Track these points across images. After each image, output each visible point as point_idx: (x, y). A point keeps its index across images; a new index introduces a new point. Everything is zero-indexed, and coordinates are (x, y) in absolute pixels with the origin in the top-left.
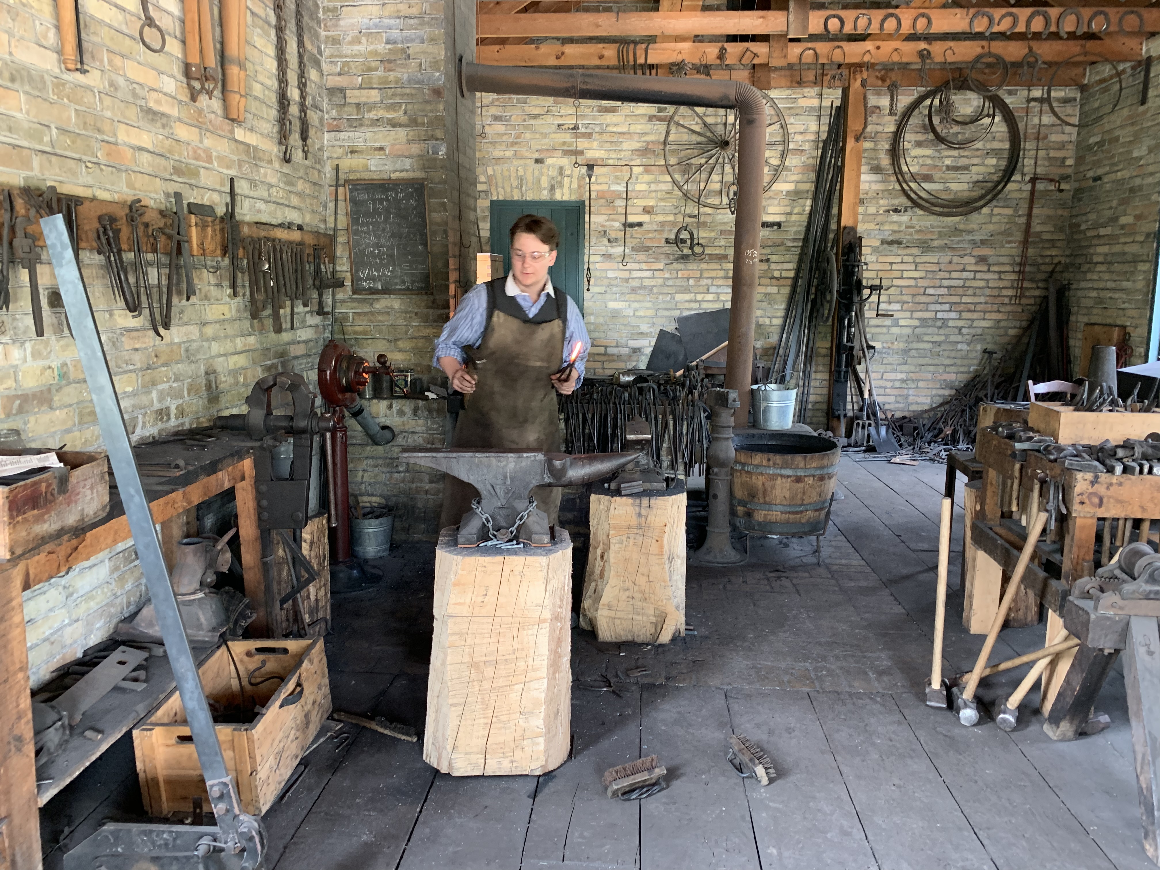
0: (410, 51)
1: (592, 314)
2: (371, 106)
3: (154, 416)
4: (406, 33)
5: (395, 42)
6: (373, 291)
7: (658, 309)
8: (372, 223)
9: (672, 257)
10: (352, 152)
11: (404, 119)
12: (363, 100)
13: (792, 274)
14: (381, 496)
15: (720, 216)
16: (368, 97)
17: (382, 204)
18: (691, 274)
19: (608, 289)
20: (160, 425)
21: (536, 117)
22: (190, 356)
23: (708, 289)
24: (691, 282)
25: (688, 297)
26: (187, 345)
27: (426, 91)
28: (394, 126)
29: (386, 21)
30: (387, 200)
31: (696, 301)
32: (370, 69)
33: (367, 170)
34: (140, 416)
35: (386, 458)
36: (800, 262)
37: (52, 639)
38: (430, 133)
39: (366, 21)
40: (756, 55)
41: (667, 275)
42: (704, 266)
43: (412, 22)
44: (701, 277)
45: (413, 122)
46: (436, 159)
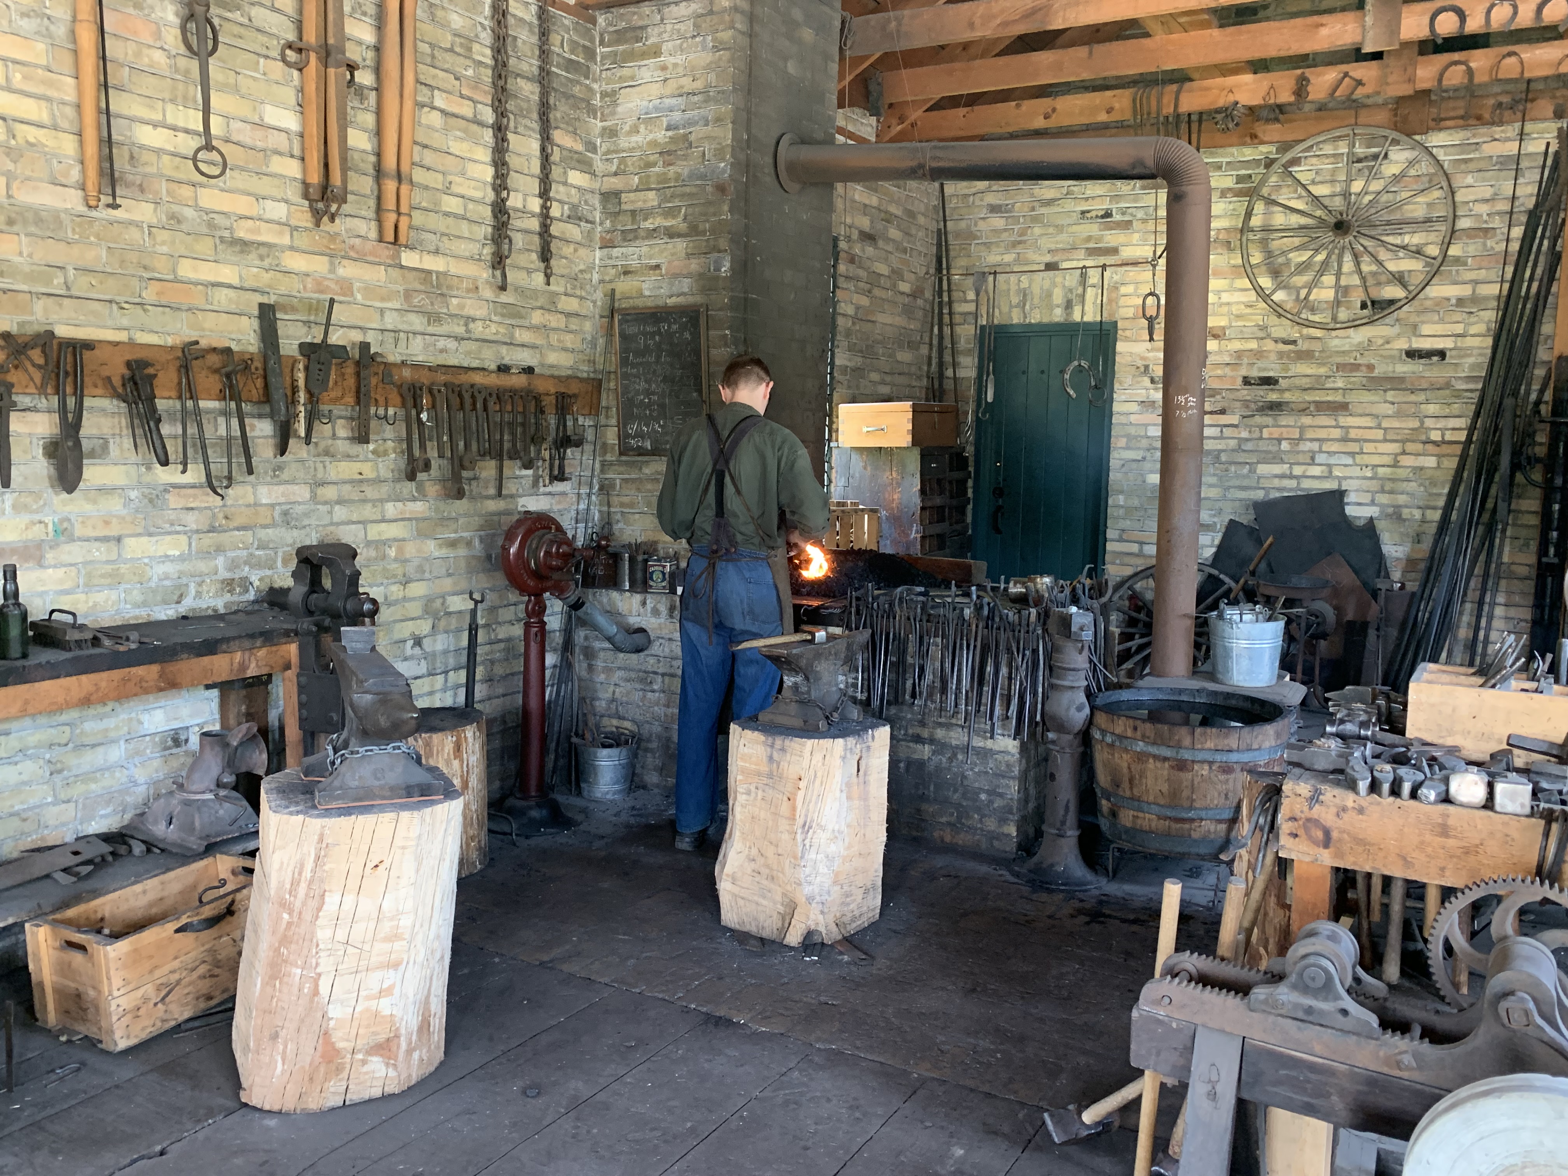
0: (692, 138)
1: (1121, 492)
2: (647, 214)
3: (219, 586)
4: (690, 114)
5: (676, 128)
6: (641, 452)
7: (1228, 488)
8: (641, 364)
9: (1253, 406)
10: (626, 273)
11: (683, 227)
12: (640, 205)
13: (1462, 436)
14: (633, 721)
15: (1336, 342)
16: (645, 201)
17: (652, 338)
18: (1285, 433)
19: (1148, 455)
20: (228, 597)
21: (1050, 202)
22: (287, 519)
23: (1313, 458)
24: (1285, 446)
25: (1277, 469)
26: (284, 507)
27: (709, 189)
28: (671, 236)
29: (667, 101)
30: (659, 333)
31: (1291, 477)
32: (649, 165)
33: (641, 295)
34: (192, 586)
35: (640, 671)
36: (1477, 414)
37: (24, 816)
38: (712, 243)
39: (645, 103)
40: (1360, 83)
41: (1244, 434)
42: (1307, 420)
43: (696, 98)
44: (1301, 439)
45: (693, 231)
46: (717, 278)
